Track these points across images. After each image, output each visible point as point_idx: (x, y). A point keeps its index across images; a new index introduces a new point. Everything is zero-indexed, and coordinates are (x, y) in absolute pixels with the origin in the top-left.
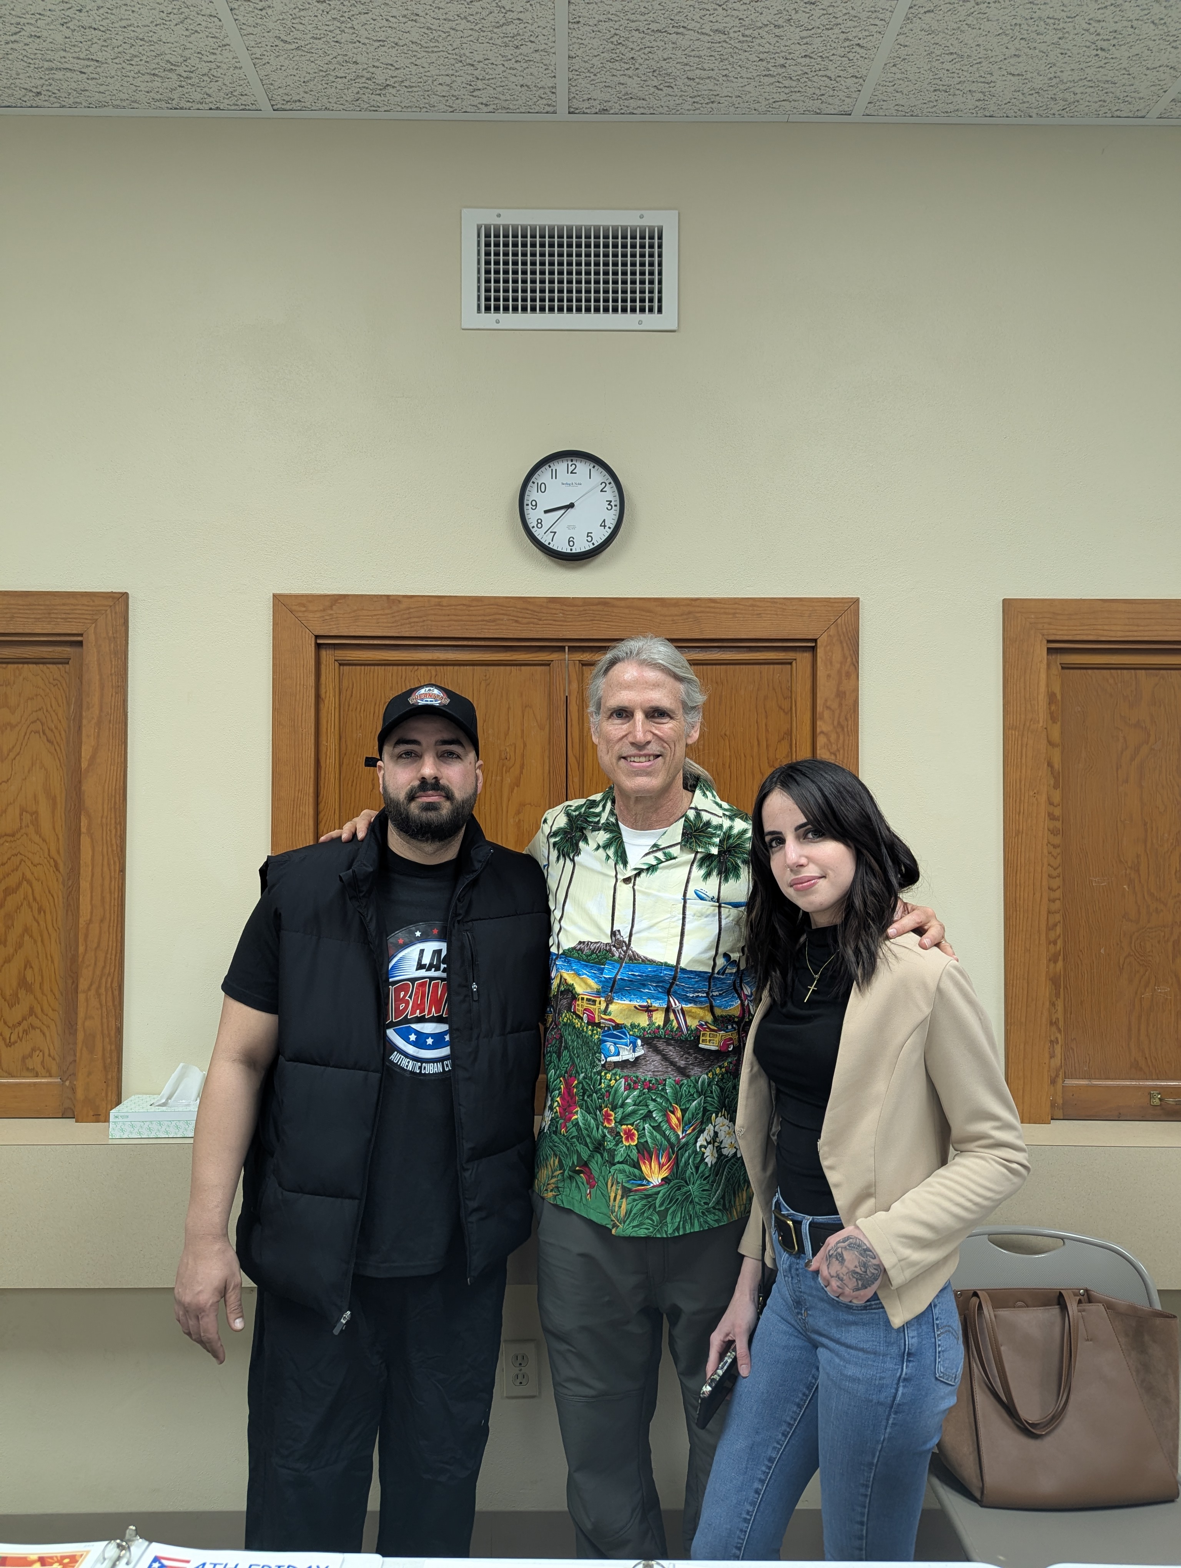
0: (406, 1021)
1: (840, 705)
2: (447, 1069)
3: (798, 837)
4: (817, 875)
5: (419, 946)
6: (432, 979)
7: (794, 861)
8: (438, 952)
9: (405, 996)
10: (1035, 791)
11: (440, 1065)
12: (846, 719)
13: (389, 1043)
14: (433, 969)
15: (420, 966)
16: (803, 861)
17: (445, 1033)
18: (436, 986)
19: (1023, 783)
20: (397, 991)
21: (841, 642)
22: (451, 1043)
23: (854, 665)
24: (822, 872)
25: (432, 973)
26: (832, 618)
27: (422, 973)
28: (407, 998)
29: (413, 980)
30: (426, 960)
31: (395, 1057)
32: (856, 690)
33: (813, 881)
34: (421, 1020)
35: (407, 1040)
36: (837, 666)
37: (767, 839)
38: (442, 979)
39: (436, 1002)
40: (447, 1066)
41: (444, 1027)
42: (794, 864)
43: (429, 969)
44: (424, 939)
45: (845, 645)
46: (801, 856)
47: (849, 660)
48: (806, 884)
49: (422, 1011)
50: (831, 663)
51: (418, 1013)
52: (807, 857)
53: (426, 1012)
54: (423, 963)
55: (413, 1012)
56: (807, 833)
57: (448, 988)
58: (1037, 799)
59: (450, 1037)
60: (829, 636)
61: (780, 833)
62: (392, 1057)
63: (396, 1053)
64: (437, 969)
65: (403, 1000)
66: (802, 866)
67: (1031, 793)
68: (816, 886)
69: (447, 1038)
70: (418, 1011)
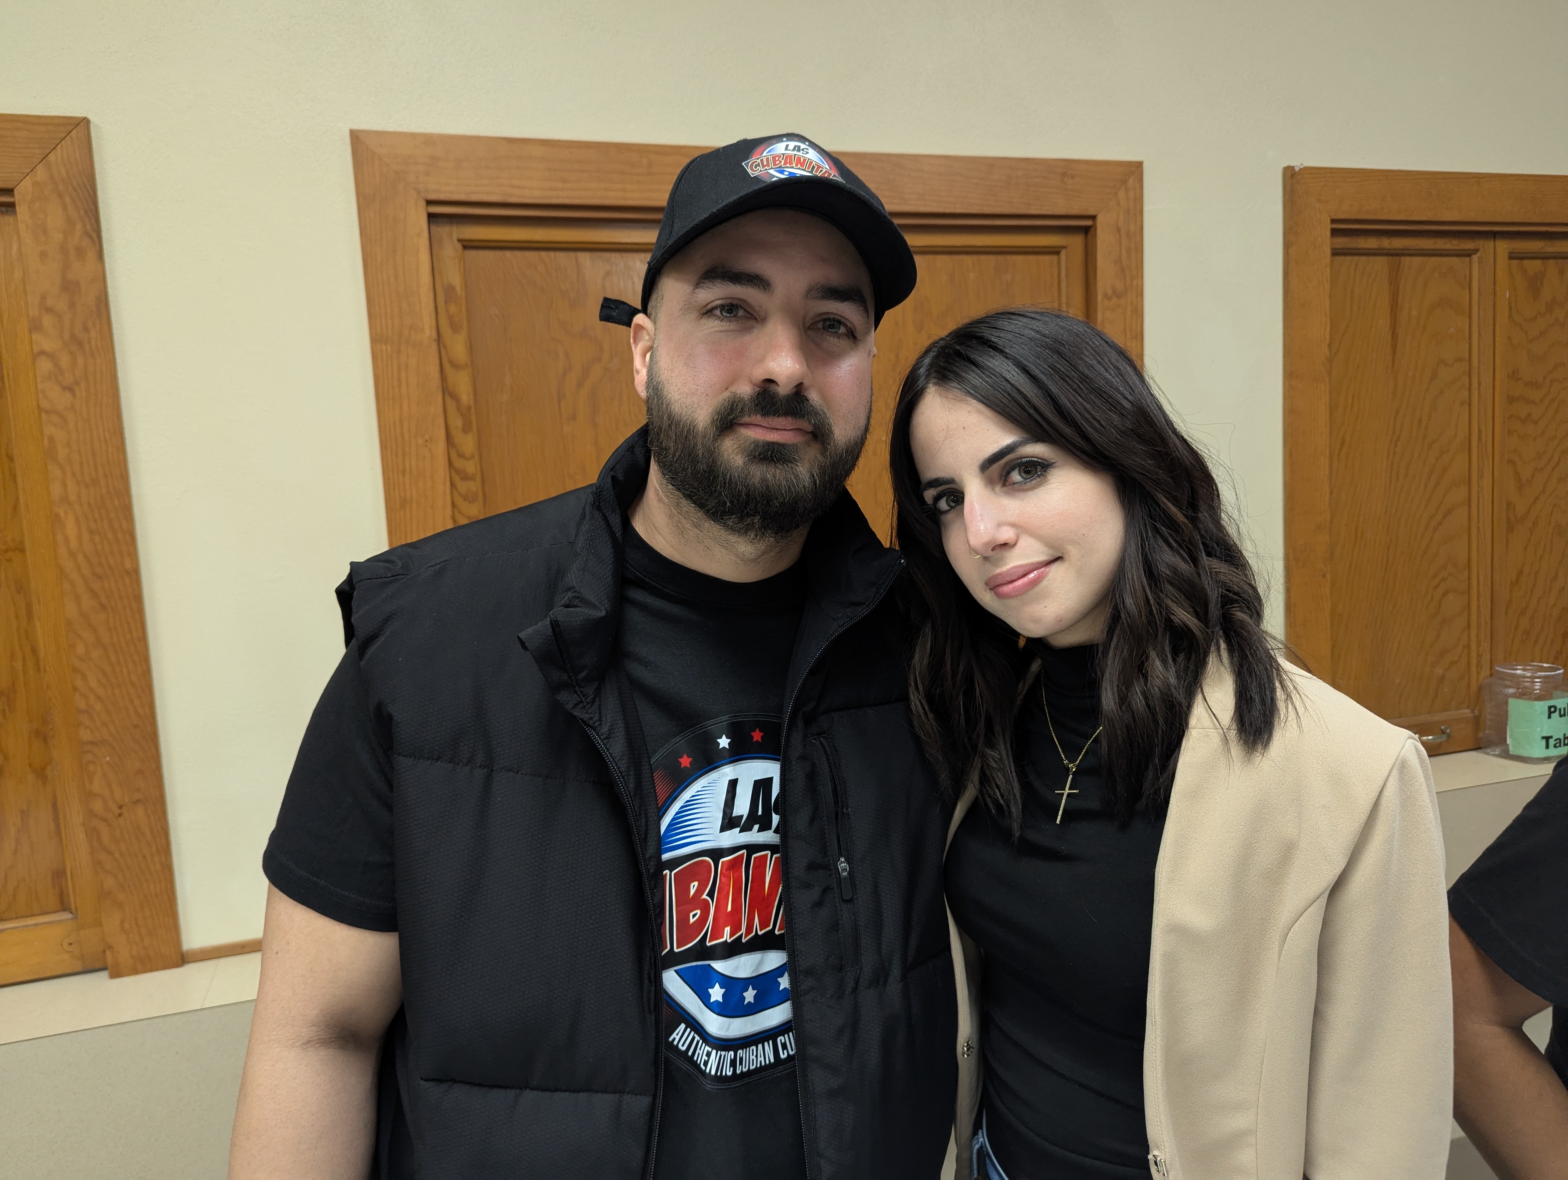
0: (703, 952)
1: (72, 305)
2: (783, 1055)
3: (990, 482)
4: (1042, 558)
5: (727, 772)
6: (752, 848)
7: (985, 538)
8: (762, 786)
9: (700, 891)
10: (427, 437)
11: (769, 1048)
12: (86, 329)
13: (668, 1005)
14: (756, 827)
15: (729, 822)
16: (1007, 534)
17: (778, 972)
18: (761, 863)
19: (406, 424)
20: (682, 882)
21: (60, 196)
22: (793, 995)
23: (90, 236)
24: (1051, 552)
25: (755, 836)
26: (37, 151)
27: (734, 838)
28: (704, 896)
29: (716, 854)
30: (742, 807)
31: (681, 1037)
32: (101, 279)
33: (1031, 576)
34: (732, 950)
35: (704, 998)
36: (59, 237)
37: (929, 495)
38: (773, 848)
39: (760, 903)
40: (784, 1046)
41: (774, 959)
42: (987, 544)
43: (746, 828)
44: (738, 754)
45: (68, 200)
46: (999, 525)
47: (79, 227)
48: (1020, 582)
49: (735, 929)
50: (45, 232)
51: (727, 935)
52: (1013, 525)
53: (743, 930)
54: (736, 812)
55: (717, 932)
56: (1008, 473)
57: (784, 871)
58: (430, 450)
59: (792, 982)
60: (36, 184)
61: (952, 481)
62: (675, 1036)
63: (683, 1026)
64: (765, 826)
65: (697, 902)
66: (1005, 545)
67: (420, 441)
68: (1045, 583)
69: (784, 982)
70: (727, 930)
